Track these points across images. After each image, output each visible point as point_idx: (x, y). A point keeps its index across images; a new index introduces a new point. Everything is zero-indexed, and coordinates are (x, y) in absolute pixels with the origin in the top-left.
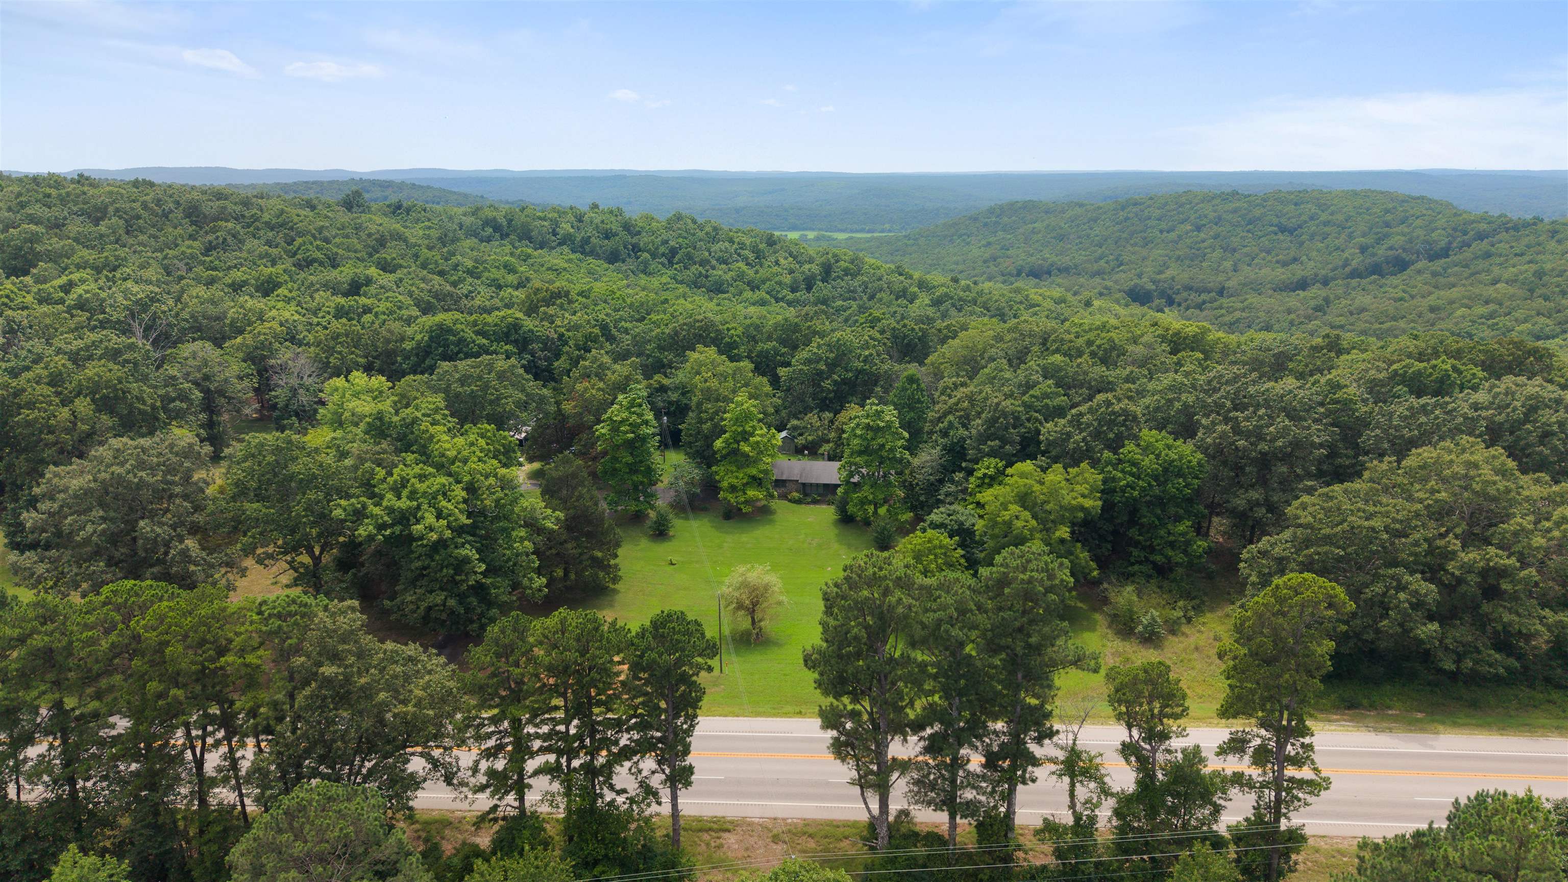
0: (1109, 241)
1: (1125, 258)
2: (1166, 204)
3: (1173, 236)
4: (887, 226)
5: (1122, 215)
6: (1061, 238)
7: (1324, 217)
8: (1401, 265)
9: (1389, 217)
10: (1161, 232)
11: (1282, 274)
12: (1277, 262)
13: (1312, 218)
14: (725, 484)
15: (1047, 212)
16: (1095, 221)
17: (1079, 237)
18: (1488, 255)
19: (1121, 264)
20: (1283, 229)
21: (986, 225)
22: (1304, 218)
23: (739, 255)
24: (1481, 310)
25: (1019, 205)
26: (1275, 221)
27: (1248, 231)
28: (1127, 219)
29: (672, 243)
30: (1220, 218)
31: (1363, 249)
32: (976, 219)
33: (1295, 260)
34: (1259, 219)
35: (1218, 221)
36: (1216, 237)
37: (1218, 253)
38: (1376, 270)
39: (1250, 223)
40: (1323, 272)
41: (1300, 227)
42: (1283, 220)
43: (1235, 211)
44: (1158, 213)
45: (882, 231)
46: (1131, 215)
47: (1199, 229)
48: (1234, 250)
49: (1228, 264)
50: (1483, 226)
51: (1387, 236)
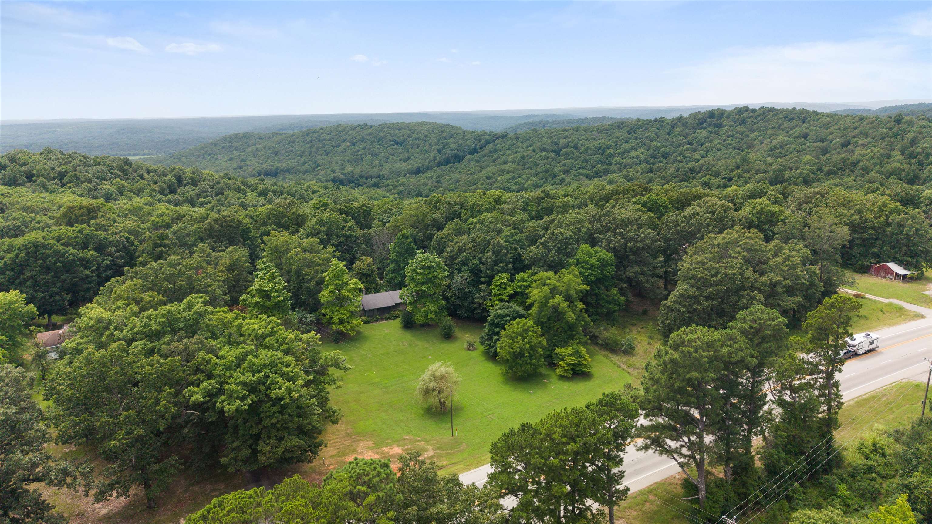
0: (306, 154)
1: (320, 162)
2: (331, 132)
3: (341, 149)
5: (308, 139)
6: (276, 153)
7: (414, 136)
8: (459, 159)
9: (444, 135)
10: (334, 147)
11: (406, 166)
12: (400, 160)
13: (409, 137)
15: (260, 139)
16: (293, 142)
17: (287, 152)
18: (495, 151)
19: (318, 166)
20: (397, 143)
21: (223, 148)
22: (405, 136)
24: (508, 176)
25: (241, 135)
26: (392, 139)
27: (380, 145)
28: (311, 141)
30: (363, 138)
31: (439, 151)
32: (216, 144)
33: (409, 158)
34: (383, 138)
35: (363, 140)
36: (365, 148)
37: (369, 157)
38: (447, 162)
39: (379, 140)
40: (426, 163)
41: (404, 141)
42: (396, 138)
43: (370, 134)
44: (328, 137)
46: (313, 139)
47: (354, 144)
48: (376, 155)
49: (376, 163)
50: (487, 137)
51: (447, 144)
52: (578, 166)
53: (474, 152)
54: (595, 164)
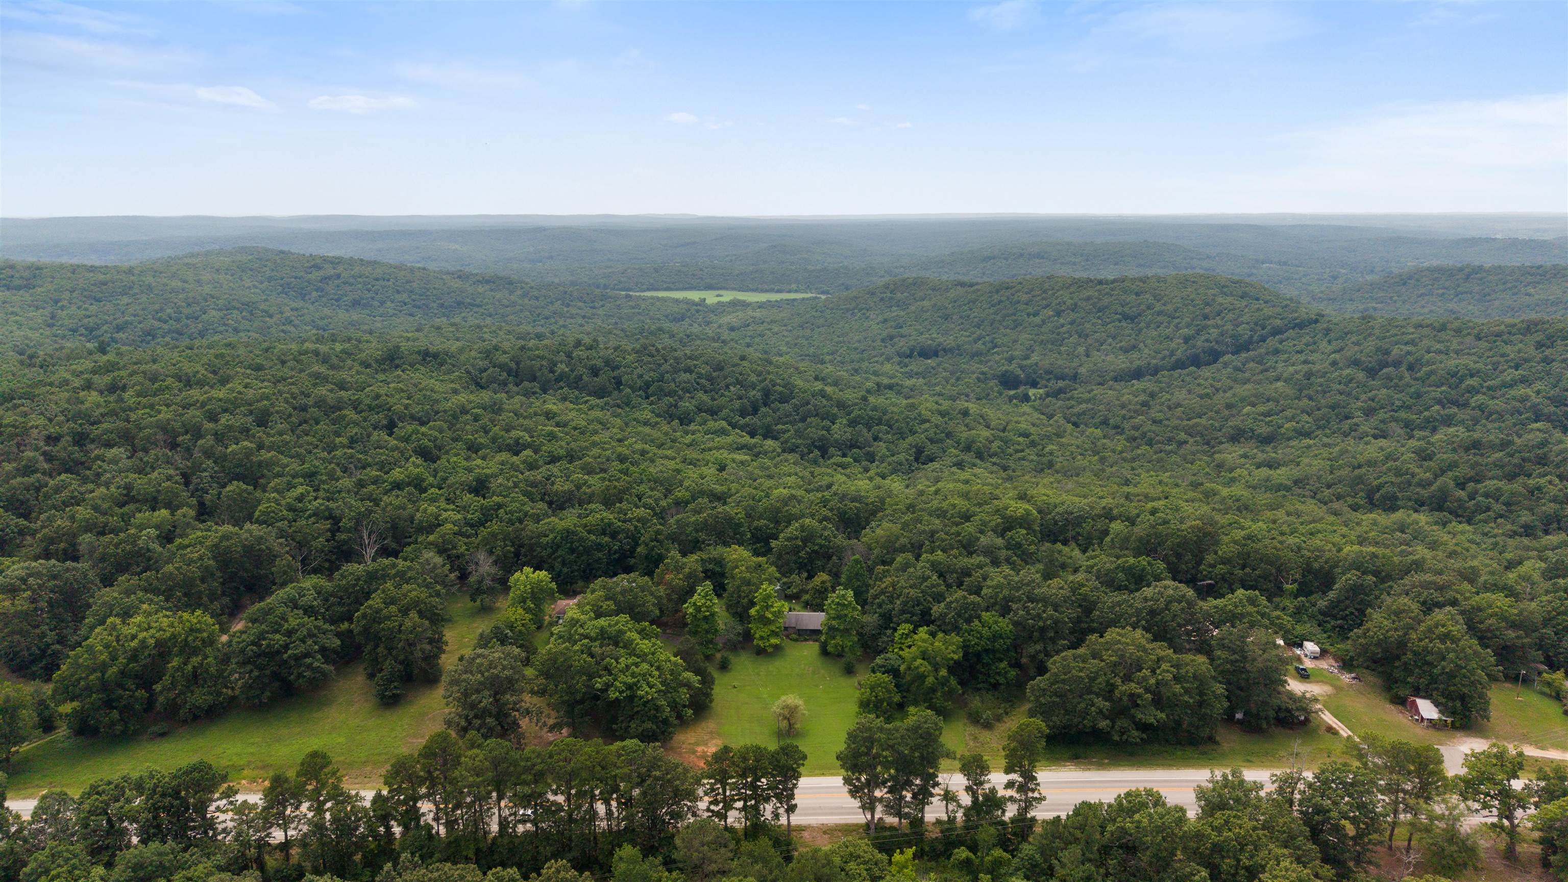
0: (986, 323)
1: (999, 341)
2: (1032, 290)
3: (1038, 320)
4: (794, 286)
5: (996, 297)
6: (946, 317)
7: (1158, 307)
8: (1214, 356)
9: (1207, 310)
10: (1029, 315)
11: (1120, 362)
12: (1121, 348)
13: (1149, 307)
14: (757, 636)
15: (934, 290)
16: (974, 302)
17: (961, 317)
18: (1277, 352)
19: (996, 346)
20: (1126, 317)
21: (882, 299)
22: (1143, 307)
23: (698, 384)
24: (1261, 408)
25: (910, 281)
26: (1120, 310)
27: (1099, 318)
28: (1000, 302)
29: (646, 377)
30: (1076, 305)
31: (1187, 340)
32: (873, 294)
33: (1134, 347)
34: (1107, 307)
35: (1074, 308)
36: (1072, 323)
37: (1074, 339)
38: (1196, 361)
39: (1099, 311)
40: (1154, 361)
41: (1140, 315)
42: (1126, 309)
43: (1088, 299)
44: (1025, 297)
45: (789, 292)
46: (1003, 299)
47: (1058, 314)
48: (1087, 336)
49: (1081, 350)
50: (1278, 322)
51: (1205, 327)
52: (1397, 403)
53: (1241, 347)
54: (1431, 402)
